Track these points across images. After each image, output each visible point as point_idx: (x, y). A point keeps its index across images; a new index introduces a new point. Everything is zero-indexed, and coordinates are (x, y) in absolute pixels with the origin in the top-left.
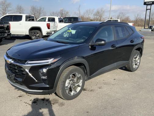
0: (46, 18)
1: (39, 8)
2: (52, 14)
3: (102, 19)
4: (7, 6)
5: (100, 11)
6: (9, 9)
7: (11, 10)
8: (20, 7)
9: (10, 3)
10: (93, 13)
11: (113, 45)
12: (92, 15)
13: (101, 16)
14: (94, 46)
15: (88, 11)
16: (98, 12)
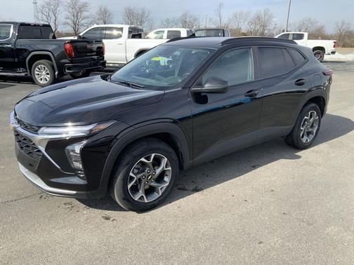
0: (163, 31)
1: (140, 12)
2: (165, 23)
3: (266, 32)
4: (80, 9)
5: (263, 16)
6: (85, 14)
7: (88, 18)
8: (105, 9)
9: (86, 3)
10: (248, 20)
11: (251, 91)
12: (246, 23)
13: (264, 26)
14: (202, 94)
15: (238, 16)
16: (259, 18)
